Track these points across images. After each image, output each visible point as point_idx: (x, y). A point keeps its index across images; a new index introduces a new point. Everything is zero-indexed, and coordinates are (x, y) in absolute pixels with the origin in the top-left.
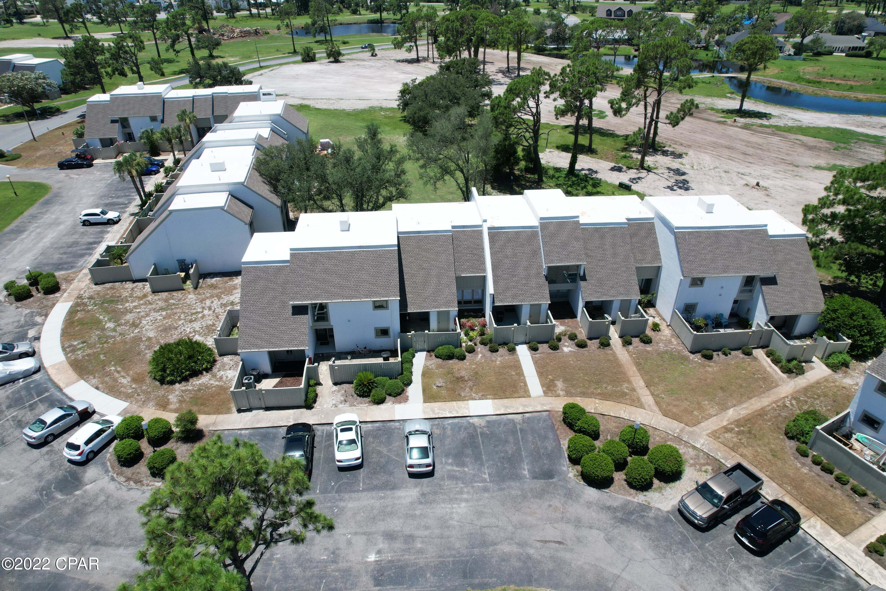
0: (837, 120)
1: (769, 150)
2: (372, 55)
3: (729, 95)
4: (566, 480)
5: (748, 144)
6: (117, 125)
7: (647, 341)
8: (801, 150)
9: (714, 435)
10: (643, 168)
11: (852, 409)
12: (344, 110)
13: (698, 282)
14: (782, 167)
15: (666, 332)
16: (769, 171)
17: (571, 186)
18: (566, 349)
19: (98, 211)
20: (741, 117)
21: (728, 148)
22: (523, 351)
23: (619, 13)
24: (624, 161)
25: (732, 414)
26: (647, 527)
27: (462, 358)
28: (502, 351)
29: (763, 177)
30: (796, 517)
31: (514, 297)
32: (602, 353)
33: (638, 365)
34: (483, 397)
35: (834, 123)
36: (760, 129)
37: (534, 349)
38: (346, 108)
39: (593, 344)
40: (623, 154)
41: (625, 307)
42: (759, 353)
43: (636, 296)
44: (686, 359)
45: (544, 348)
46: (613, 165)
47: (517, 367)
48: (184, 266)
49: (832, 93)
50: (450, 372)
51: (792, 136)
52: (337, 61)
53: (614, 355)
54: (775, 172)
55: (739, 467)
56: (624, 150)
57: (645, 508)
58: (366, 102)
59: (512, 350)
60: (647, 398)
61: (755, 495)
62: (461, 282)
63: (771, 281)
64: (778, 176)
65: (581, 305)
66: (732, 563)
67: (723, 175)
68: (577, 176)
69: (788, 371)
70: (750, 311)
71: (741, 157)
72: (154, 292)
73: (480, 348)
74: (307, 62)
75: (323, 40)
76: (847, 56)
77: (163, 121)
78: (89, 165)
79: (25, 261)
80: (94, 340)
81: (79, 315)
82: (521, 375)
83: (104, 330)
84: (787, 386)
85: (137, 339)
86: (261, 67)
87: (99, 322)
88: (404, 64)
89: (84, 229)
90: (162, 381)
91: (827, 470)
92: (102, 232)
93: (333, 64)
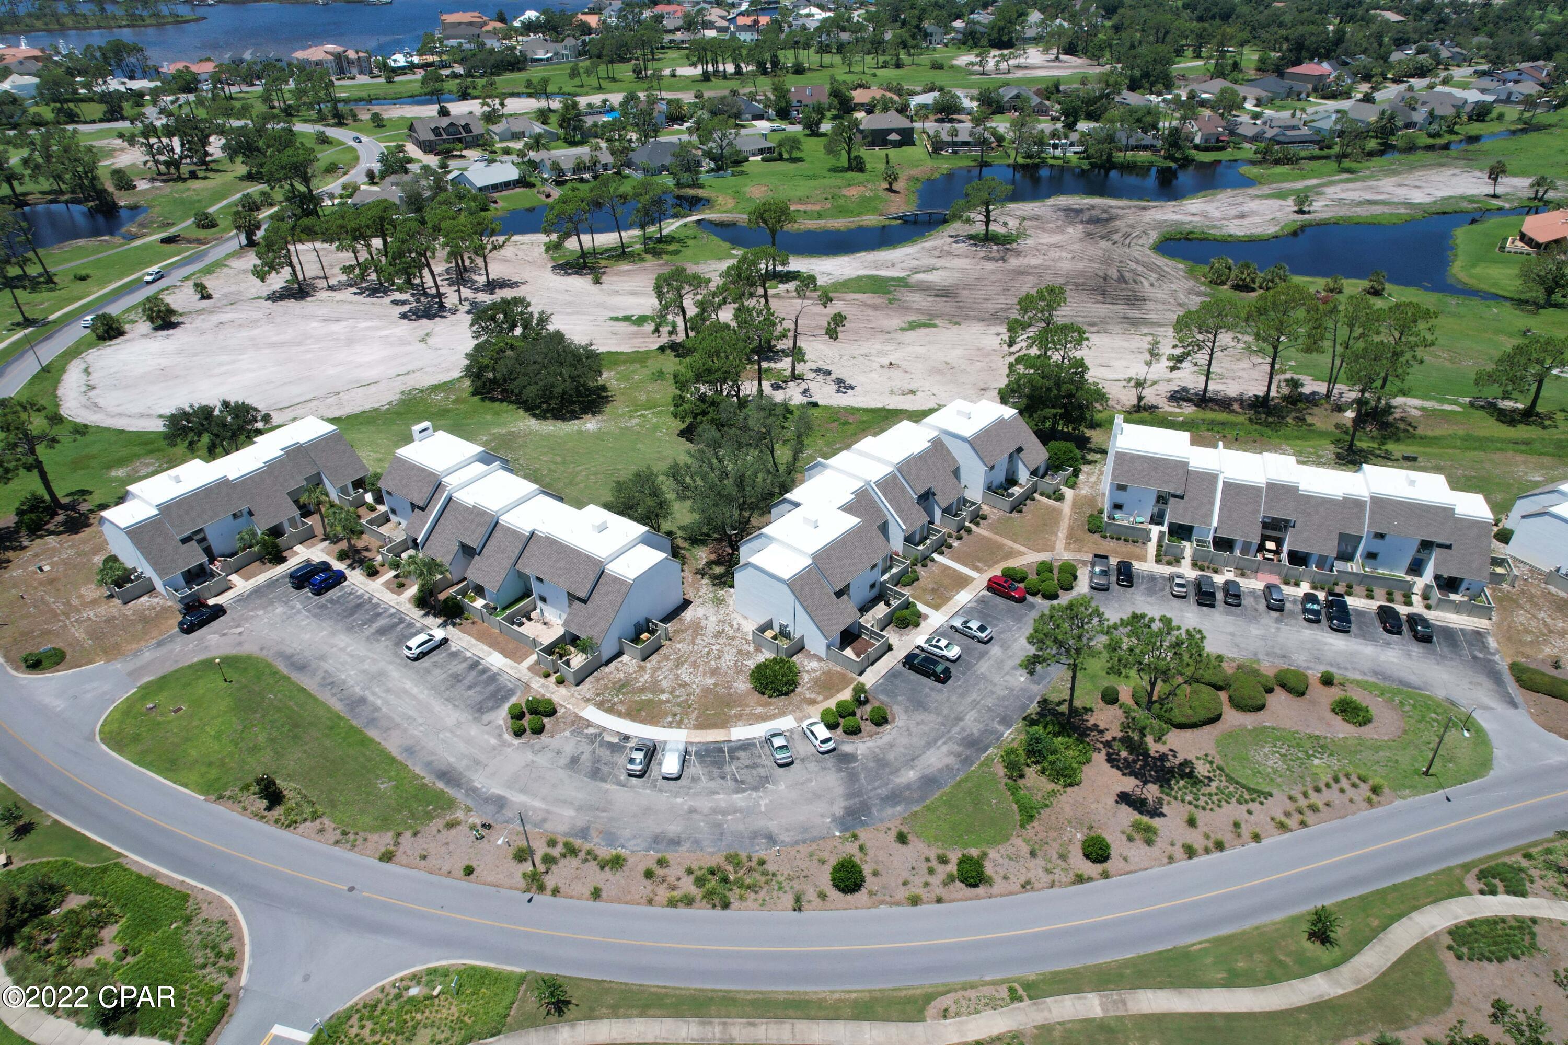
2: (204, 296)
3: (734, 252)
4: (1041, 605)
6: (194, 543)
7: (985, 518)
8: (870, 311)
9: (1068, 549)
10: (793, 377)
11: (1108, 505)
12: (376, 410)
13: (993, 468)
14: (881, 337)
15: (985, 507)
16: (881, 345)
19: (425, 637)
20: (782, 282)
22: (938, 558)
23: (452, 130)
24: (769, 375)
25: (1061, 535)
27: (918, 579)
28: (929, 564)
29: (885, 353)
30: (1129, 564)
32: (971, 537)
33: (996, 533)
34: (957, 592)
37: (942, 553)
38: (376, 405)
41: (961, 502)
42: (1038, 496)
43: (963, 492)
44: (1011, 518)
45: (946, 550)
46: (768, 383)
47: (948, 567)
51: (849, 296)
52: (173, 324)
53: (979, 534)
54: (884, 344)
55: (1097, 556)
57: (1080, 595)
59: (933, 560)
60: (1023, 549)
63: (1020, 450)
64: (888, 348)
65: (938, 512)
66: (1125, 595)
67: (854, 361)
69: (1058, 500)
70: (1017, 473)
72: (644, 660)
73: (916, 569)
74: (111, 338)
75: (18, 278)
76: (763, 160)
77: (250, 513)
78: (219, 611)
79: (450, 715)
80: (677, 710)
81: (623, 709)
82: (955, 570)
83: (668, 701)
84: (1066, 507)
85: (707, 691)
86: (46, 370)
87: (650, 701)
88: (291, 304)
89: (425, 662)
90: (787, 694)
91: (1118, 539)
92: (455, 655)
93: (171, 332)
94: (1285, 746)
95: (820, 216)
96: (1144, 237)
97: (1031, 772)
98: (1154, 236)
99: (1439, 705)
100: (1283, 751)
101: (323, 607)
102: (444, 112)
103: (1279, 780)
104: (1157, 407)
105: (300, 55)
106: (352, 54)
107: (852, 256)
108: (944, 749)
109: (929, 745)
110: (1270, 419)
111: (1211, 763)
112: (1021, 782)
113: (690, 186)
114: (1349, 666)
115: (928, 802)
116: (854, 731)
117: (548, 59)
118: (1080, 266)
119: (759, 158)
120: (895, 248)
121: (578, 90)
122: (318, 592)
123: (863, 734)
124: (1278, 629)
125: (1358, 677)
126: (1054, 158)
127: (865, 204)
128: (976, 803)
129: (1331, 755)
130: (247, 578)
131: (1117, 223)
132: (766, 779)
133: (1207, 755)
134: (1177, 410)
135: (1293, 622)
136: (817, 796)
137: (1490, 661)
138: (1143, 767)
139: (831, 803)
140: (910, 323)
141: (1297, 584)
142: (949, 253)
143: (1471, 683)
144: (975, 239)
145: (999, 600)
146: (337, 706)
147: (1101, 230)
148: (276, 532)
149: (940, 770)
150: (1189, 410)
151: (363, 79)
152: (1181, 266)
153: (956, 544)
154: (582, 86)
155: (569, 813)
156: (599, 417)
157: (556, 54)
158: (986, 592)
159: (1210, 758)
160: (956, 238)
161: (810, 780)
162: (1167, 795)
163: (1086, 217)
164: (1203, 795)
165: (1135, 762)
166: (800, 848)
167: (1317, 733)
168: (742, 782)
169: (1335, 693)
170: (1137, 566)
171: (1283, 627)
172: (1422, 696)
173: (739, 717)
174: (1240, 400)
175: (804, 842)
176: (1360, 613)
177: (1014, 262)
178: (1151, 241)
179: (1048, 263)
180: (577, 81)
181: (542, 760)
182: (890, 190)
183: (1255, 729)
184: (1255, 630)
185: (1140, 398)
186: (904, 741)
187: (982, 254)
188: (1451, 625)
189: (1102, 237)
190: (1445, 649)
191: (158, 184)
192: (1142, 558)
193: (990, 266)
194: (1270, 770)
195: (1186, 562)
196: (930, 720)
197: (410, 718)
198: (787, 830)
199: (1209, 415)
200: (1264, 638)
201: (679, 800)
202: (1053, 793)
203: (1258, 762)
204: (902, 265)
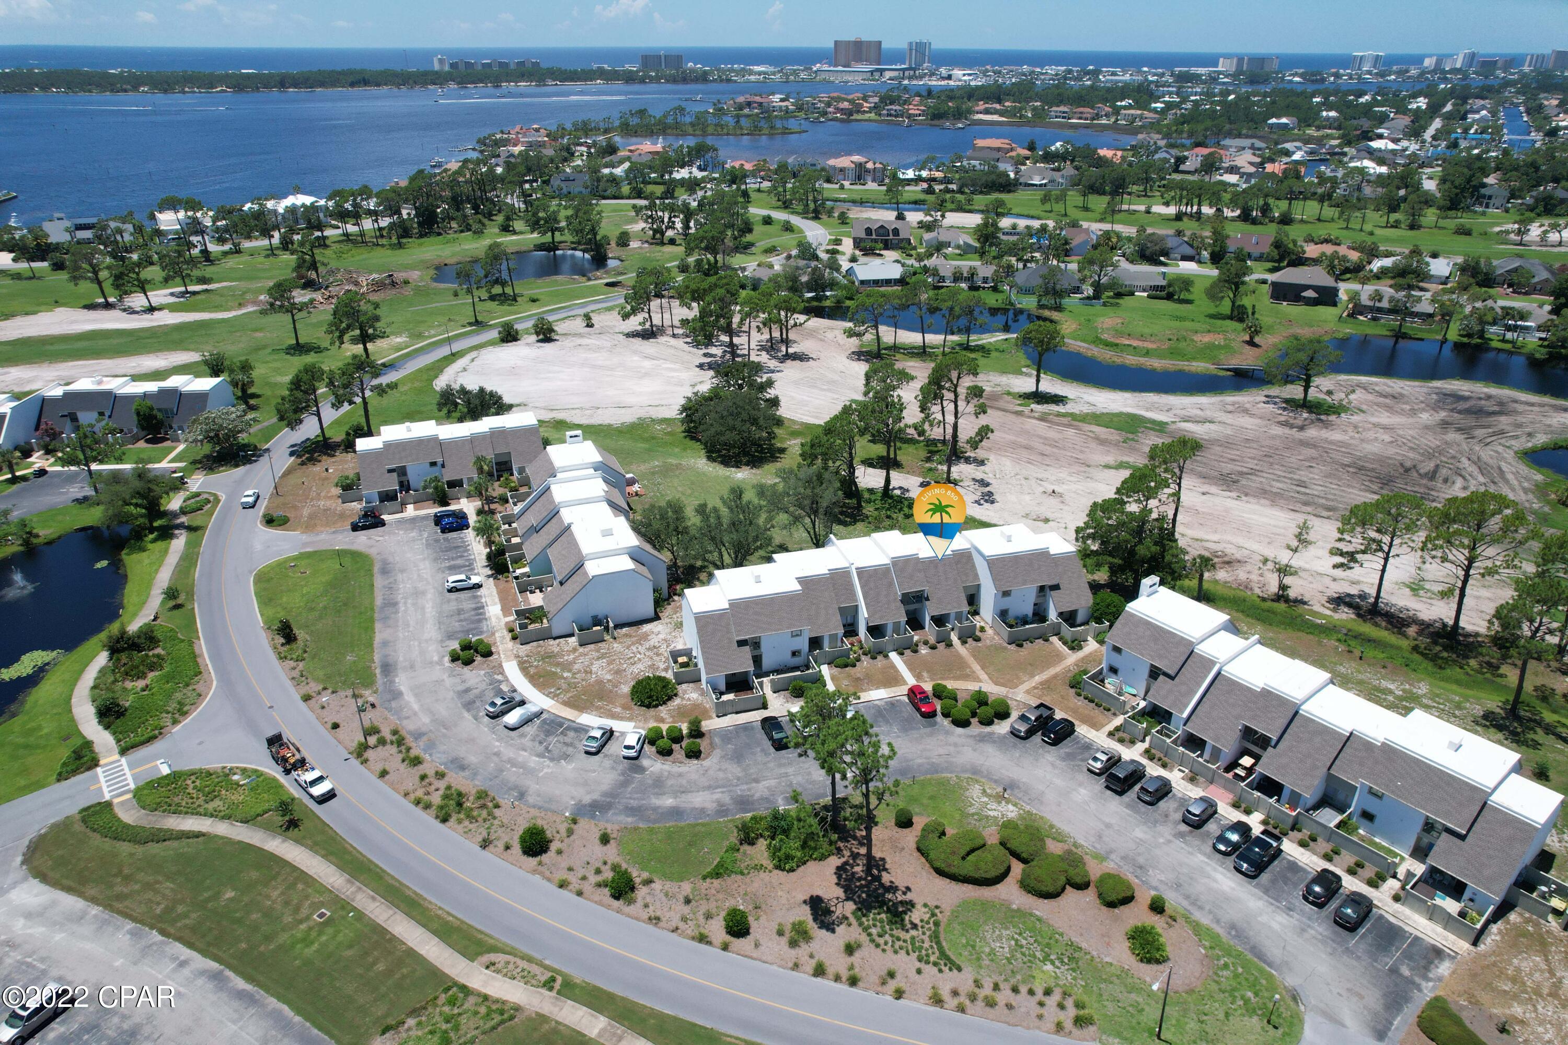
0: (1129, 402)
1: (1064, 449)
2: (588, 326)
3: (1024, 370)
4: (942, 725)
5: (1046, 441)
6: (395, 474)
7: (978, 640)
8: (1093, 445)
9: (1028, 692)
10: (950, 482)
11: (1104, 665)
12: (610, 425)
13: (1006, 594)
14: (1077, 468)
15: (990, 631)
16: (1063, 474)
17: (888, 509)
18: (923, 652)
19: (463, 577)
20: (1038, 403)
21: (1027, 448)
22: (893, 656)
23: (881, 231)
24: (931, 473)
25: (1038, 679)
26: (994, 742)
27: (854, 666)
28: (880, 657)
29: (1060, 481)
30: (1072, 725)
31: (881, 618)
32: (947, 651)
33: (974, 656)
34: (877, 688)
35: (1126, 406)
36: (1056, 419)
37: (901, 654)
38: (612, 423)
39: (941, 646)
40: (928, 465)
41: (959, 617)
42: (1054, 639)
43: (965, 608)
44: (1006, 648)
45: (908, 652)
46: (921, 480)
47: (893, 667)
48: (597, 621)
49: (1131, 360)
50: (849, 676)
51: (1087, 427)
52: (547, 340)
53: (957, 651)
54: (1070, 474)
55: (1042, 705)
56: (928, 460)
57: (991, 734)
58: (629, 411)
59: (886, 656)
60: (983, 675)
61: (1051, 717)
62: (841, 610)
63: (1056, 587)
64: (1072, 479)
65: (927, 618)
66: (1041, 751)
67: (1023, 482)
68: (892, 497)
69: (1072, 648)
70: (1046, 610)
71: (1039, 458)
72: (580, 646)
73: (863, 658)
74: (508, 341)
75: (500, 295)
76: (1149, 297)
77: (443, 466)
78: (382, 523)
79: (431, 631)
80: (564, 686)
81: (532, 671)
82: (897, 671)
83: (565, 679)
84: (1072, 659)
85: (600, 682)
86: (453, 355)
87: (555, 673)
88: (638, 341)
89: (453, 596)
90: (648, 706)
91: (1091, 701)
92: (475, 597)
93: (546, 345)
94: (1032, 940)
95: (1147, 353)
96: (1523, 439)
97: (762, 844)
98: (1541, 439)
99: (1273, 989)
100: (1024, 942)
101: (437, 541)
102: (900, 217)
103: (987, 962)
104: (1305, 603)
105: (832, 162)
106: (870, 165)
107: (1137, 394)
108: (716, 796)
109: (709, 788)
110: (1445, 654)
111: (933, 915)
112: (746, 848)
113: (1050, 309)
114: (1207, 907)
115: (657, 825)
116: (666, 753)
117: (1041, 185)
118: (1391, 451)
119: (1145, 294)
120: (1192, 395)
121: (1043, 214)
122: (443, 532)
123: (670, 758)
124: (1169, 841)
125: (1205, 920)
126: (1504, 341)
127: (1208, 351)
128: (690, 844)
129: (1073, 970)
130: (416, 509)
131: (1503, 419)
132: (566, 757)
133: (937, 907)
134: (1328, 612)
135: (1197, 842)
136: (586, 784)
137: (1413, 983)
138: (861, 886)
139: (588, 793)
140: (1122, 462)
141: (1248, 812)
142: (1246, 411)
143: (1348, 990)
144: (1291, 404)
145: (910, 708)
146: (379, 601)
147: (1470, 421)
148: (455, 484)
149: (694, 809)
150: (1345, 615)
151: (872, 186)
152: (1539, 477)
153: (924, 650)
154: (1051, 211)
155: (425, 719)
156: (754, 471)
157: (1052, 181)
158: (906, 699)
159: (937, 911)
160: (1270, 399)
161: (594, 771)
162: (858, 919)
163: (1462, 406)
164: (892, 936)
165: (860, 879)
166: (532, 810)
167: (1084, 945)
168: (549, 751)
169: (1156, 922)
170: (1082, 730)
171: (1178, 843)
172: (1262, 971)
173: (598, 708)
174: (1425, 627)
175: (540, 808)
176: (1294, 867)
177: (1312, 433)
178: (1530, 445)
179: (1352, 441)
180: (1047, 207)
181: (449, 682)
182: (1251, 343)
183: (1019, 910)
184: (1140, 832)
185: (1283, 587)
186: (694, 776)
187: (1282, 419)
188: (1407, 928)
189: (1459, 429)
190: (1362, 946)
191: (646, 245)
192: (1096, 726)
193: (1279, 431)
194: (987, 950)
195: (1141, 747)
196: (734, 770)
197: (408, 625)
198: (539, 795)
199: (1367, 629)
200: (1140, 842)
201: (497, 744)
202: (759, 868)
203: (983, 939)
204: (1178, 412)
